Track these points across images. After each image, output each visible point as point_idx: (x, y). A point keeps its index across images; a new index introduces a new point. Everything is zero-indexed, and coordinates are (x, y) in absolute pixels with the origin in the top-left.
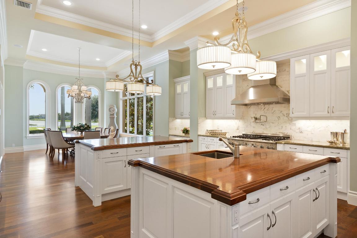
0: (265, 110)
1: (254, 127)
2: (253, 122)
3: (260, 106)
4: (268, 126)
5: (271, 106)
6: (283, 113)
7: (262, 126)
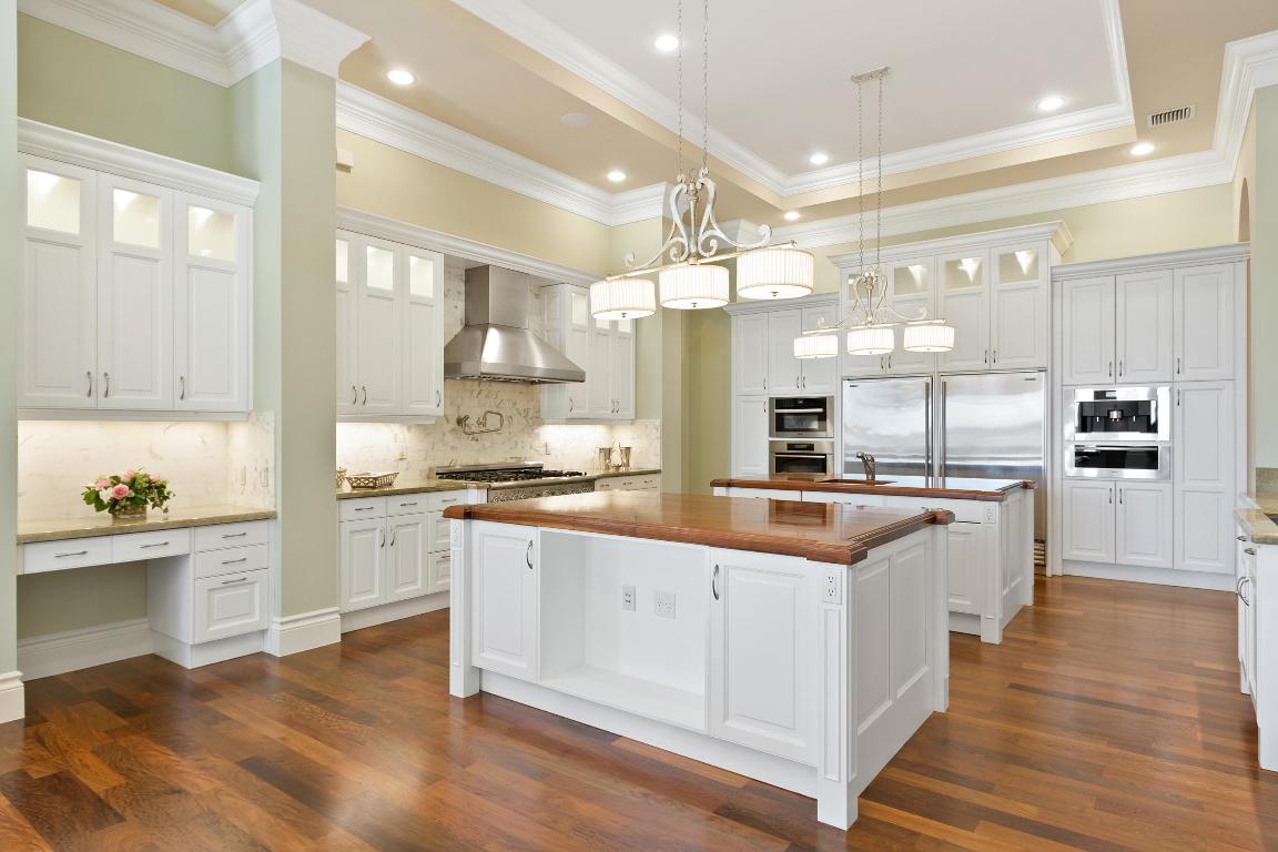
0: (482, 396)
1: (453, 448)
2: (453, 430)
3: (469, 383)
4: (488, 444)
5: (496, 387)
6: (518, 406)
7: (474, 442)
